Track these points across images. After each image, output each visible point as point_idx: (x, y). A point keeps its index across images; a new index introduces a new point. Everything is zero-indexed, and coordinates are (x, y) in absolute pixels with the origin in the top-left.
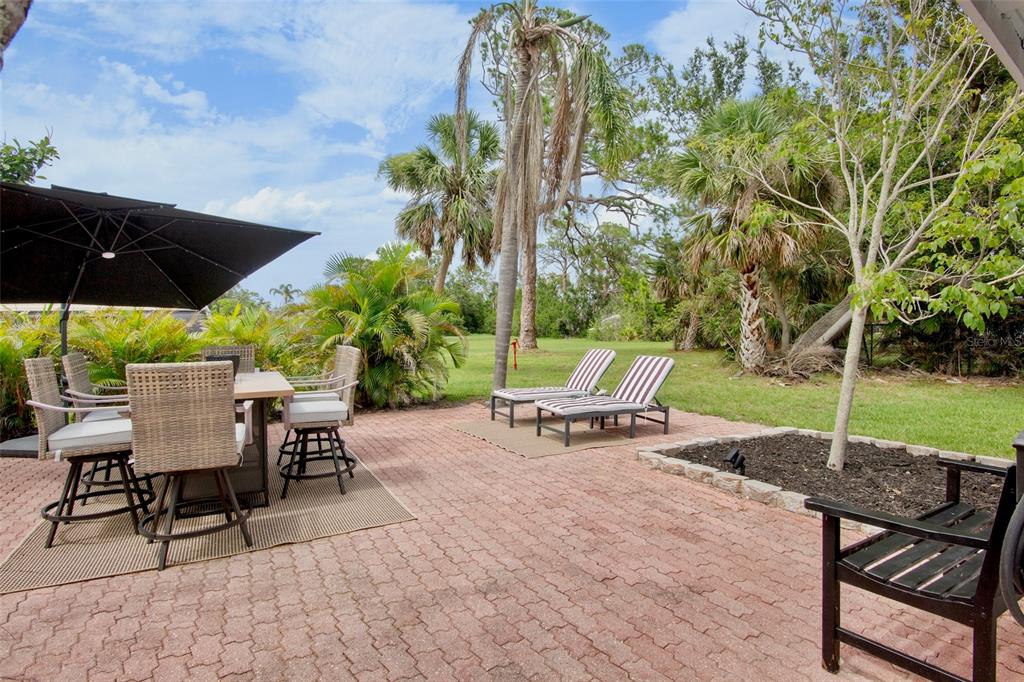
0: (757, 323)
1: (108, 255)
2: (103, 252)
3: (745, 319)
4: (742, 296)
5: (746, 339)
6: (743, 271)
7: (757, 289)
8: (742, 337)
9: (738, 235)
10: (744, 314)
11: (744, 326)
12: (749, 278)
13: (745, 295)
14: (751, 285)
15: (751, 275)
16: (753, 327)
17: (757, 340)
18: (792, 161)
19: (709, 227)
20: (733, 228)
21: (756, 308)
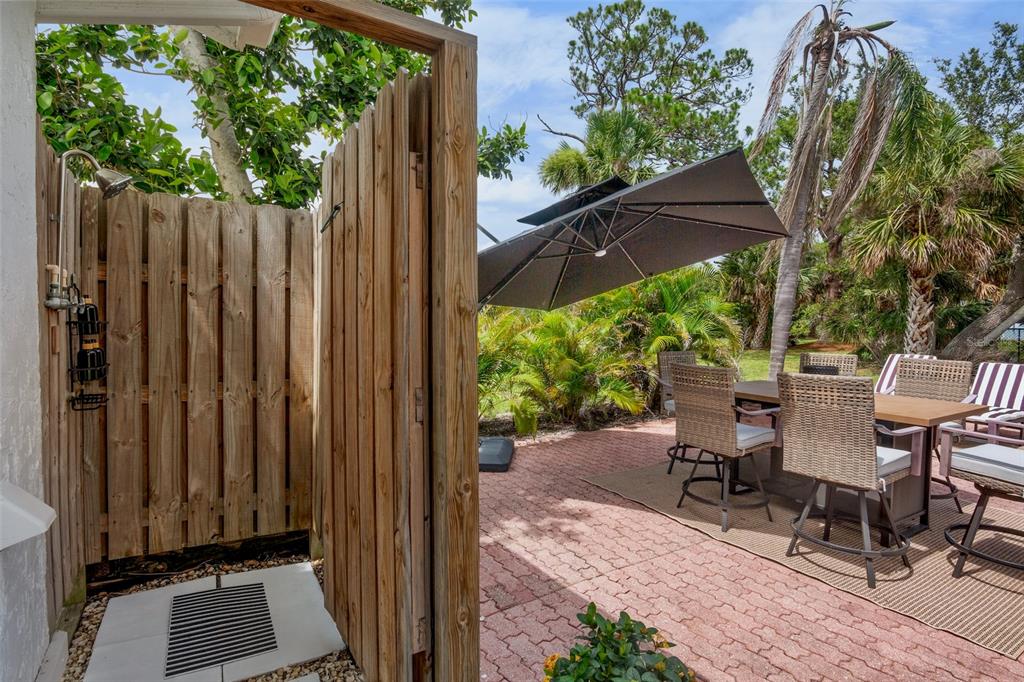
0: (926, 327)
1: (601, 253)
2: (597, 251)
3: (914, 322)
4: (912, 300)
5: (914, 342)
6: (912, 275)
7: (930, 293)
8: (908, 339)
9: (933, 241)
10: (913, 316)
11: (911, 327)
12: (923, 282)
13: (915, 298)
14: (923, 290)
15: (925, 279)
16: (923, 329)
17: (926, 343)
18: (991, 171)
19: (891, 231)
20: (923, 233)
21: (929, 311)
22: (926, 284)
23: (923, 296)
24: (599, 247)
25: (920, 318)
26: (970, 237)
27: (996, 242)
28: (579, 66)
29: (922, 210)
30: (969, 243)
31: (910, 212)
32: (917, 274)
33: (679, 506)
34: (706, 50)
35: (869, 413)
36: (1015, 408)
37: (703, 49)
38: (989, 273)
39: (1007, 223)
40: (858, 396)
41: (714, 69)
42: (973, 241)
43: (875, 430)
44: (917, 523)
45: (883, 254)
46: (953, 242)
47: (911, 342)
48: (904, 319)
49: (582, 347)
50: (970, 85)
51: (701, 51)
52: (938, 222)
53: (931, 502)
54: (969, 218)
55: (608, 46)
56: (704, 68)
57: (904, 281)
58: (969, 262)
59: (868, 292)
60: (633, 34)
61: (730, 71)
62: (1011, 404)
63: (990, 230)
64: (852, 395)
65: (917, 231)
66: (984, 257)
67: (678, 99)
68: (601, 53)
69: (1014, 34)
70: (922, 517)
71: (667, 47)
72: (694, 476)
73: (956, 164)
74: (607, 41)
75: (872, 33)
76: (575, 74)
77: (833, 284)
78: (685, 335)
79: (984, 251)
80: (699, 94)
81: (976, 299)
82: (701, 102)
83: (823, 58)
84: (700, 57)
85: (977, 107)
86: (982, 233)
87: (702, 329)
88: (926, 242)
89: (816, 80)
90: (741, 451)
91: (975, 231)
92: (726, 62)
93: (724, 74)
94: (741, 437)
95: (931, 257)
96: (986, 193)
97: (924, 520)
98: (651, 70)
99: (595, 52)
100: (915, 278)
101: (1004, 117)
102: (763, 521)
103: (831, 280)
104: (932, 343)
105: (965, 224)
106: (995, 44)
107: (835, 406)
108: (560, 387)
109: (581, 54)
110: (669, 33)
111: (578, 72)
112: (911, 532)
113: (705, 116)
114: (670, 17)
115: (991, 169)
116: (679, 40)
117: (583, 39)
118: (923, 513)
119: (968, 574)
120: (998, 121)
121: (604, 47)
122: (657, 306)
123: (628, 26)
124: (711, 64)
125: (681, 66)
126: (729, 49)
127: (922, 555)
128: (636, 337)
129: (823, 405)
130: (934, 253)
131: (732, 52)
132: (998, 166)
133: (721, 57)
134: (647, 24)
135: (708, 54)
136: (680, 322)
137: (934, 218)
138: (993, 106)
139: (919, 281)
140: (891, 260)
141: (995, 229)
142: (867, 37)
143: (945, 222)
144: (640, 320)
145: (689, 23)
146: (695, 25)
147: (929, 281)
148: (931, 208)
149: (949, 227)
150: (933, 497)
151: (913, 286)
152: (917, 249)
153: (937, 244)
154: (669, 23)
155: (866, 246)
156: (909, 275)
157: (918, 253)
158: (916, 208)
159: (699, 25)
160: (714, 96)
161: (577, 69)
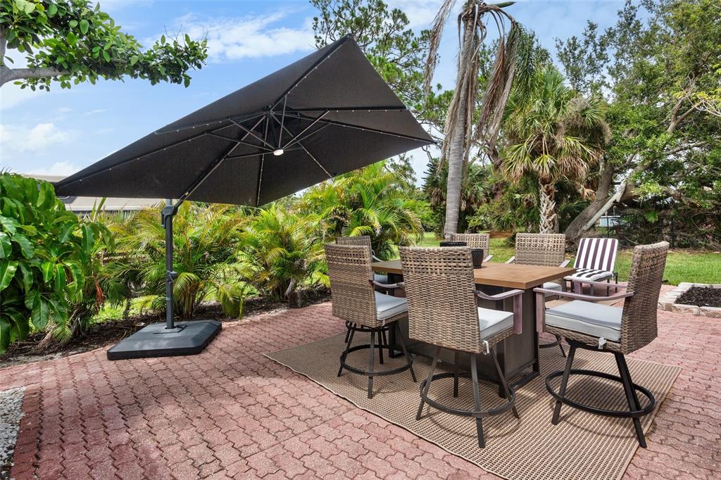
0: (552, 217)
1: (279, 153)
2: (274, 150)
3: (544, 215)
4: (542, 199)
5: (545, 228)
6: (542, 183)
7: (553, 194)
8: (541, 226)
9: (552, 158)
10: (544, 211)
11: (544, 219)
12: (548, 187)
13: (544, 198)
14: (548, 192)
15: (549, 185)
16: (550, 220)
17: (553, 229)
18: (583, 112)
19: (526, 152)
20: (546, 154)
21: (553, 207)
22: (550, 188)
23: (548, 197)
24: (277, 148)
25: (547, 212)
26: (574, 156)
27: (590, 159)
28: (322, 35)
29: (544, 139)
30: (574, 160)
31: (537, 140)
32: (544, 182)
33: (339, 375)
34: (408, 30)
35: (469, 281)
36: (603, 270)
37: (407, 28)
38: (588, 182)
39: (594, 148)
40: (460, 264)
41: (414, 42)
42: (576, 159)
43: (476, 296)
44: (530, 370)
45: (522, 168)
46: (564, 160)
47: (543, 228)
48: (539, 213)
49: (295, 237)
50: (572, 60)
51: (405, 30)
52: (555, 146)
53: (541, 351)
54: (573, 143)
55: (342, 24)
56: (408, 41)
57: (537, 187)
58: (573, 174)
59: (518, 196)
60: (358, 14)
61: (424, 45)
62: (600, 267)
63: (585, 151)
64: (455, 264)
65: (542, 152)
66: (583, 169)
67: (391, 62)
68: (337, 28)
69: (596, 30)
70: (534, 365)
71: (383, 25)
72: (351, 346)
73: (563, 107)
74: (341, 19)
75: (501, 9)
76: (318, 41)
77: (499, 192)
78: (377, 225)
79: (582, 165)
80: (404, 60)
81: (582, 199)
82: (406, 65)
83: (470, 24)
84: (404, 34)
85: (576, 75)
86: (580, 153)
87: (391, 220)
88: (548, 159)
89: (466, 39)
90: (381, 321)
91: (576, 153)
92: (422, 39)
93: (421, 47)
94: (380, 309)
95: (551, 169)
96: (581, 127)
97: (536, 368)
98: (370, 40)
99: (332, 26)
100: (544, 185)
101: (591, 82)
102: (409, 381)
103: (497, 190)
104: (557, 228)
105: (571, 147)
106: (585, 35)
107: (443, 275)
108: (274, 271)
109: (323, 27)
110: (383, 16)
111: (321, 40)
112: (524, 381)
113: (408, 74)
114: (383, 5)
115: (583, 111)
116: (390, 21)
117: (323, 16)
118: (533, 362)
119: (565, 418)
120: (588, 84)
121: (339, 24)
122: (357, 204)
123: (354, 7)
124: (412, 39)
125: (392, 39)
126: (423, 30)
127: (531, 402)
128: (338, 228)
129: (434, 275)
130: (553, 167)
131: (425, 31)
132: (587, 109)
133: (418, 35)
134: (367, 7)
135: (409, 32)
136: (374, 216)
137: (552, 143)
138: (585, 75)
139: (546, 186)
140: (528, 173)
141: (588, 151)
142: (497, 11)
143: (559, 146)
144: (341, 215)
145: (396, 10)
146: (400, 12)
147: (552, 187)
148: (550, 137)
149: (561, 149)
150: (542, 347)
151: (543, 189)
152: (542, 164)
153: (554, 161)
154: (383, 9)
155: (512, 163)
156: (539, 182)
157: (543, 167)
158: (541, 136)
159: (403, 11)
160: (415, 61)
161: (320, 38)
